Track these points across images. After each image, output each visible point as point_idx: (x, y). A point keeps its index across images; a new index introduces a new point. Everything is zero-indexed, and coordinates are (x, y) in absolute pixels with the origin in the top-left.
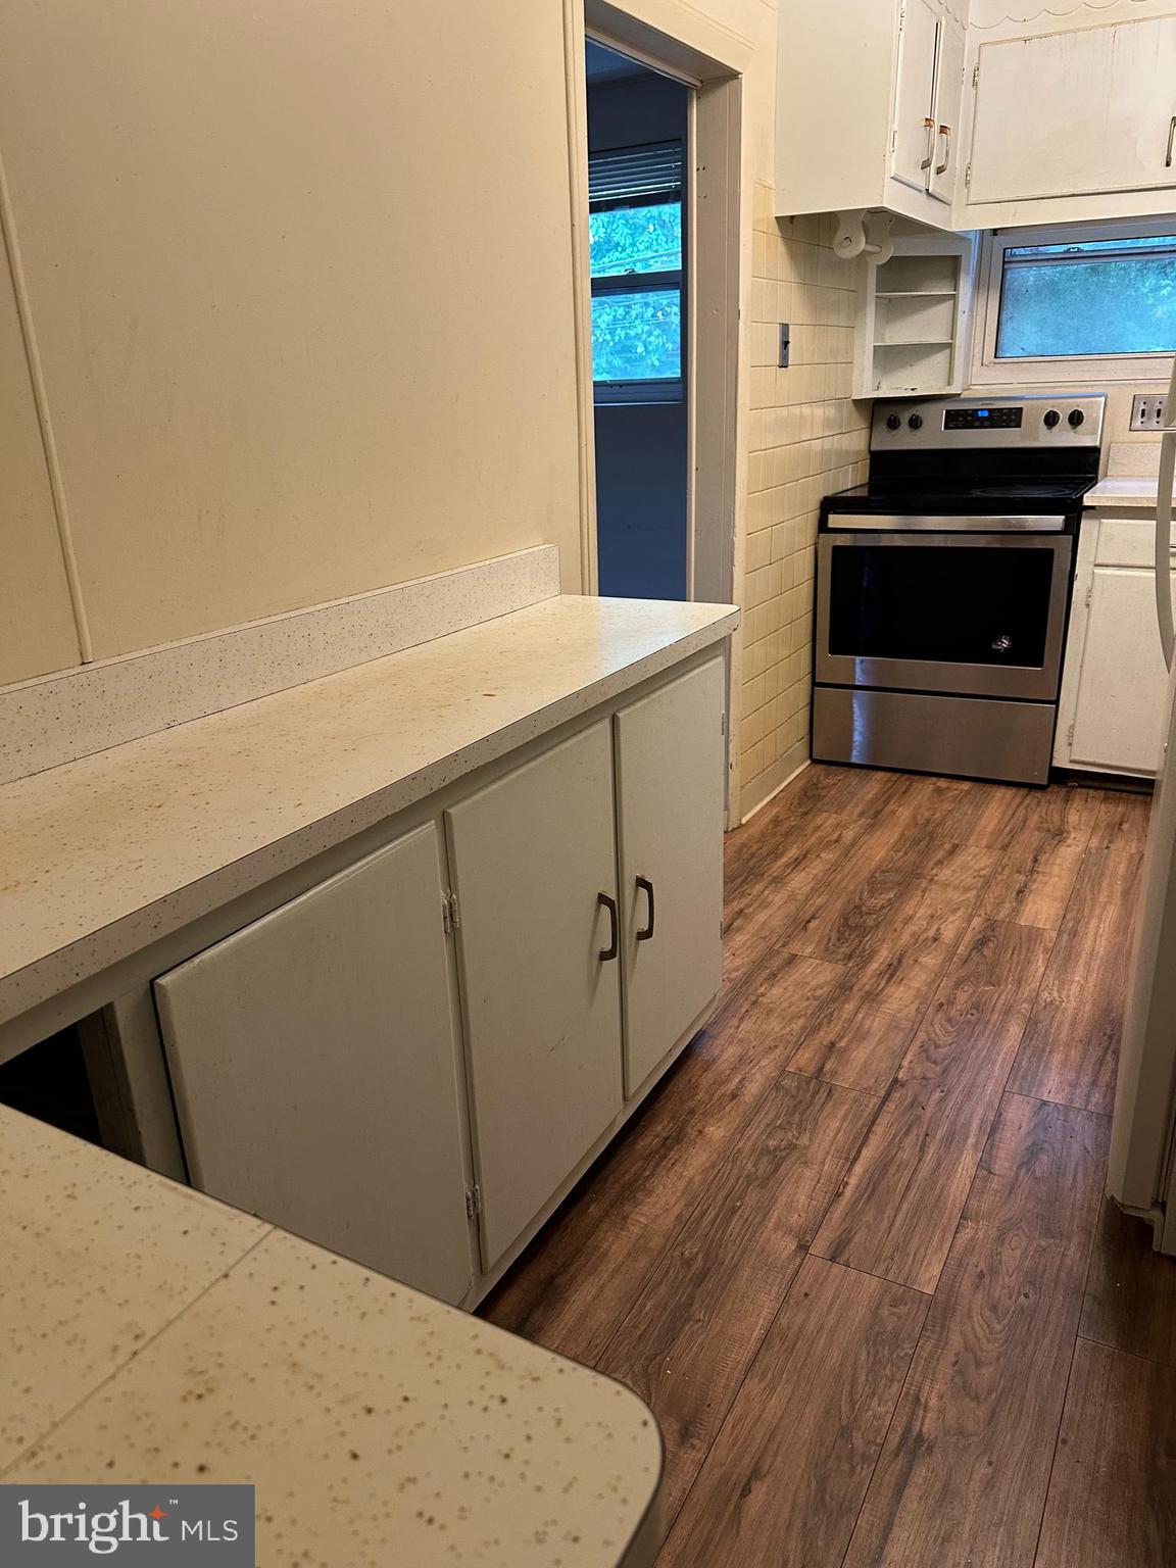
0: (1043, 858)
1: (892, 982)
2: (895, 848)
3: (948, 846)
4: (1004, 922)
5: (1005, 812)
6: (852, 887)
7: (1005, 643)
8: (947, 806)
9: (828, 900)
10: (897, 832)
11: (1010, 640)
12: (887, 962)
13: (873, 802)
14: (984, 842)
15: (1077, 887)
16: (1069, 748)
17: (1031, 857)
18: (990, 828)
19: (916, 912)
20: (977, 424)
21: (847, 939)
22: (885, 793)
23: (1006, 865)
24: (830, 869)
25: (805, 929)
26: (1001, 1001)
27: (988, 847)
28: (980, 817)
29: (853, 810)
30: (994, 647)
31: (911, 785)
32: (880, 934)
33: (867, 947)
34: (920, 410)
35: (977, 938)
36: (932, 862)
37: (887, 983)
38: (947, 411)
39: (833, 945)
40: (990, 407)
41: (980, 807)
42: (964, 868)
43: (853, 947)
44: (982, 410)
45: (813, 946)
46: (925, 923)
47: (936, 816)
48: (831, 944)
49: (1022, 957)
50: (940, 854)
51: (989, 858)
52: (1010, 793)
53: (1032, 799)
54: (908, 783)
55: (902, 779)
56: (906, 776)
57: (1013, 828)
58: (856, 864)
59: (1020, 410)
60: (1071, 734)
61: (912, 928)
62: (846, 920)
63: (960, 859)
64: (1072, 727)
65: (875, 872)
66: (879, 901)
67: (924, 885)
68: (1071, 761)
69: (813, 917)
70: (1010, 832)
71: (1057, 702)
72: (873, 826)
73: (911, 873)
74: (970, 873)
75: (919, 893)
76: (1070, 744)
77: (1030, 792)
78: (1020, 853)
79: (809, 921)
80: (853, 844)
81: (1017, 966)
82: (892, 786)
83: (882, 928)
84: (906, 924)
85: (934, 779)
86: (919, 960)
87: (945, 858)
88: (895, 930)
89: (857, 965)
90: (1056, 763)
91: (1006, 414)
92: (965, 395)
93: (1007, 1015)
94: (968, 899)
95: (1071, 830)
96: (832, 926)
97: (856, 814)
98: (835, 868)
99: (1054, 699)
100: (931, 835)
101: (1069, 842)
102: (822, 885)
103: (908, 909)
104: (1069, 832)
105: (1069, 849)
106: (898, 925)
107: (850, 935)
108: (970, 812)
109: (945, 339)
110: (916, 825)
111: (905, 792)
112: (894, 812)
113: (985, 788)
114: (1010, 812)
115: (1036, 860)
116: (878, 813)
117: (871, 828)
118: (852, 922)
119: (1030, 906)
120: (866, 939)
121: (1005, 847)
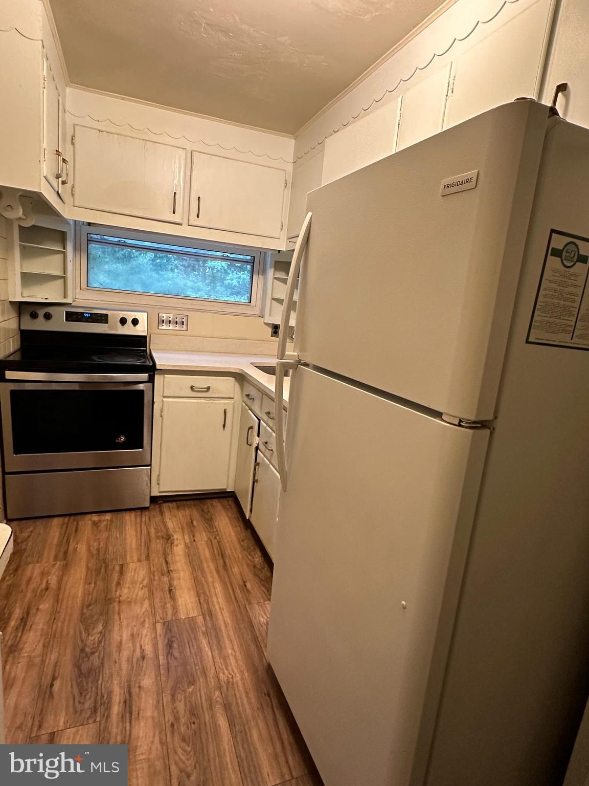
0: (169, 559)
1: (133, 720)
2: (87, 582)
3: (117, 568)
4: (172, 620)
5: (136, 530)
6: (72, 632)
7: (123, 439)
8: (105, 535)
9: (59, 654)
10: (83, 564)
11: (125, 437)
12: (122, 700)
13: (59, 545)
14: (135, 558)
15: (195, 575)
16: (158, 486)
17: (164, 561)
18: (134, 546)
19: (121, 636)
20: (84, 320)
21: (86, 690)
22: (65, 534)
23: (154, 572)
24: (50, 619)
25: (51, 695)
26: (203, 698)
27: (139, 560)
28: (125, 539)
29: (49, 554)
30: (117, 441)
31: (78, 524)
32: (107, 672)
33: (103, 691)
34: (50, 310)
35: (165, 645)
36: (114, 585)
37: (130, 724)
38: (66, 312)
39: (79, 702)
40: (91, 312)
41: (122, 531)
42: (133, 583)
43: (93, 697)
44: (86, 313)
45: (63, 713)
46: (131, 645)
47: (102, 544)
48: (77, 703)
49: (196, 647)
50: (116, 576)
51: (143, 570)
52: (133, 514)
53: (146, 516)
54: (75, 523)
55: (71, 521)
56: (72, 518)
57: (145, 542)
58: (67, 606)
59: (107, 315)
60: (158, 479)
61: (125, 654)
62: (80, 670)
63: (129, 576)
64: (159, 475)
65: (82, 610)
66: (94, 637)
67: (117, 608)
68: (160, 492)
69: (54, 678)
70: (145, 544)
71: (150, 465)
72: (66, 565)
73: (105, 600)
74: (138, 586)
75: (116, 617)
76: (158, 484)
77: (142, 512)
78: (157, 560)
79: (52, 685)
80: (59, 588)
81: (196, 656)
82: (67, 527)
83: (106, 666)
84: (120, 652)
85: (89, 516)
86: (142, 685)
87: (119, 579)
88: (116, 662)
89: (104, 716)
90: (153, 494)
91: (99, 316)
92: (74, 304)
93: (212, 710)
94: (146, 611)
95: (173, 533)
96: (71, 680)
97: (52, 558)
98: (54, 615)
99: (149, 464)
100: (104, 560)
101: (176, 542)
102: (50, 639)
103: (116, 636)
104: (173, 536)
105: (178, 548)
106: (115, 655)
107: (87, 683)
108: (118, 536)
109: (61, 274)
110: (93, 556)
111: (76, 531)
112: (75, 550)
113: (119, 515)
114: (139, 530)
115: (167, 562)
116: (66, 553)
117: (65, 568)
118: (84, 668)
119: (180, 600)
120: (100, 681)
121: (148, 557)
